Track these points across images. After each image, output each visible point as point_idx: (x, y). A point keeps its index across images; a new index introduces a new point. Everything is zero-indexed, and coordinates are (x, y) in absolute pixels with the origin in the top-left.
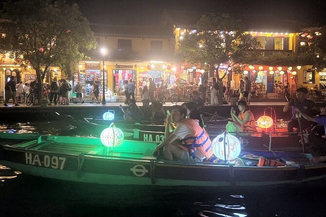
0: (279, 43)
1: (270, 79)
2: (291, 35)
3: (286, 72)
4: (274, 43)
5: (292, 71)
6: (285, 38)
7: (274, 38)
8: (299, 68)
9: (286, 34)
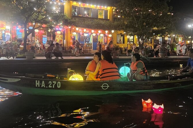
0: (101, 14)
1: (95, 40)
2: (109, 8)
3: (105, 35)
4: (97, 14)
5: (109, 34)
6: (106, 10)
7: (97, 10)
8: (113, 31)
9: (106, 7)
